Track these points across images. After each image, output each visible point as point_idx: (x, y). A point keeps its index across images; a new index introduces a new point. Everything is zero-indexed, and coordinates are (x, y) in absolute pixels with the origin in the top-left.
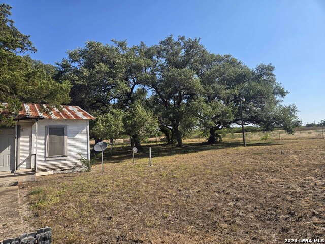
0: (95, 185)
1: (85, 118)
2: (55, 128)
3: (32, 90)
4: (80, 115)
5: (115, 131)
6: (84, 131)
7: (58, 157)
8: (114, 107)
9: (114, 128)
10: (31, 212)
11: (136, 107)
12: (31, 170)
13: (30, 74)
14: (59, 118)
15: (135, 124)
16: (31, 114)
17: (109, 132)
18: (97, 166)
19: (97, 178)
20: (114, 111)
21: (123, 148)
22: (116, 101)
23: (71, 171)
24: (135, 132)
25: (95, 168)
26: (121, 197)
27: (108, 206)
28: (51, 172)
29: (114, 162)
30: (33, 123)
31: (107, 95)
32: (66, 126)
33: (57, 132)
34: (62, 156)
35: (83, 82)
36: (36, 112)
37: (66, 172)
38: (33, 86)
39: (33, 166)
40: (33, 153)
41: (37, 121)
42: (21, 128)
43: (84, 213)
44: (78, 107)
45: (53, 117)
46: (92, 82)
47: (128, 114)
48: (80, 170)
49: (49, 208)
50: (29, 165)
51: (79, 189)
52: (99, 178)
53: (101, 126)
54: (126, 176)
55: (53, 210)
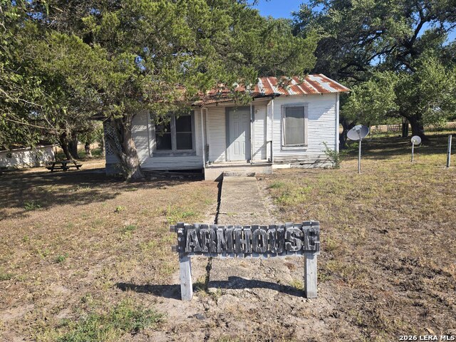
0: (351, 186)
1: (333, 90)
2: (292, 108)
3: (269, 53)
4: (326, 86)
5: (380, 109)
6: (332, 111)
7: (296, 146)
8: (380, 68)
9: (377, 104)
10: (275, 206)
11: (424, 63)
12: (267, 160)
13: (265, 31)
14: (298, 93)
15: (417, 97)
16: (265, 91)
17: (370, 111)
18: (348, 162)
19: (351, 177)
20: (380, 75)
21: (388, 139)
22: (382, 59)
23: (312, 166)
24: (417, 109)
25: (346, 165)
26: (397, 207)
27: (379, 216)
28: (288, 166)
29: (376, 159)
30: (268, 102)
31: (367, 51)
32: (307, 104)
33: (295, 112)
34: (302, 146)
35: (331, 33)
36: (270, 87)
37: (306, 166)
38: (269, 48)
39: (268, 156)
40: (268, 140)
41: (273, 98)
42: (255, 109)
43: (342, 219)
44: (322, 75)
45: (291, 92)
46: (344, 31)
47: (406, 78)
48: (324, 165)
49: (296, 205)
50: (264, 155)
51: (328, 189)
52: (354, 178)
53: (356, 103)
54: (401, 180)
55: (301, 209)
